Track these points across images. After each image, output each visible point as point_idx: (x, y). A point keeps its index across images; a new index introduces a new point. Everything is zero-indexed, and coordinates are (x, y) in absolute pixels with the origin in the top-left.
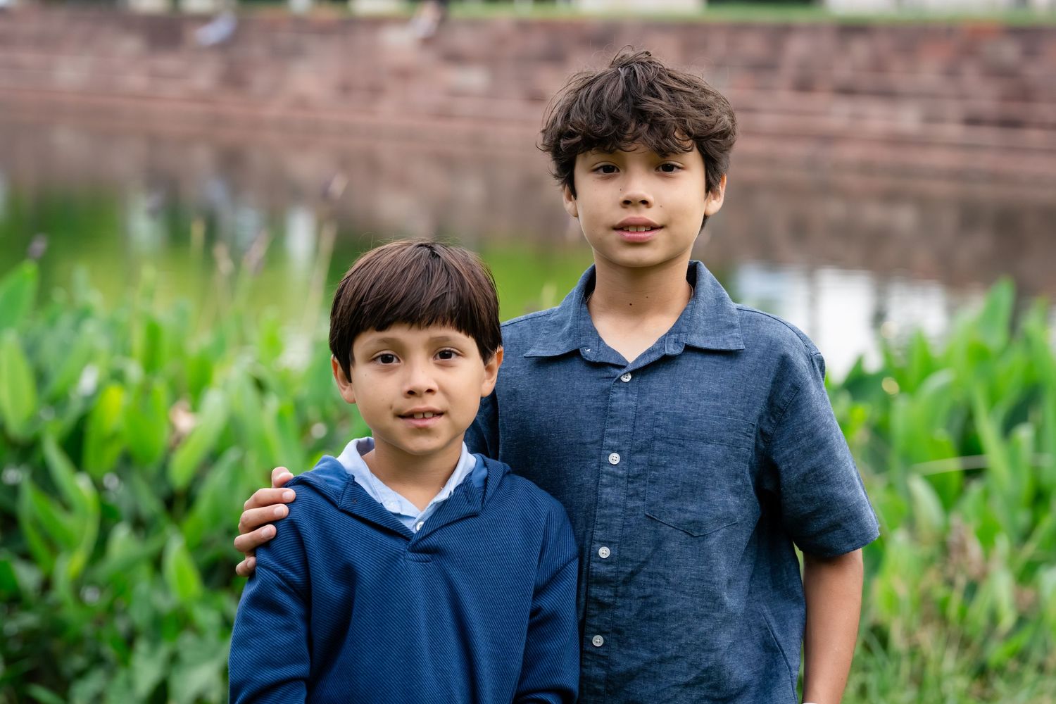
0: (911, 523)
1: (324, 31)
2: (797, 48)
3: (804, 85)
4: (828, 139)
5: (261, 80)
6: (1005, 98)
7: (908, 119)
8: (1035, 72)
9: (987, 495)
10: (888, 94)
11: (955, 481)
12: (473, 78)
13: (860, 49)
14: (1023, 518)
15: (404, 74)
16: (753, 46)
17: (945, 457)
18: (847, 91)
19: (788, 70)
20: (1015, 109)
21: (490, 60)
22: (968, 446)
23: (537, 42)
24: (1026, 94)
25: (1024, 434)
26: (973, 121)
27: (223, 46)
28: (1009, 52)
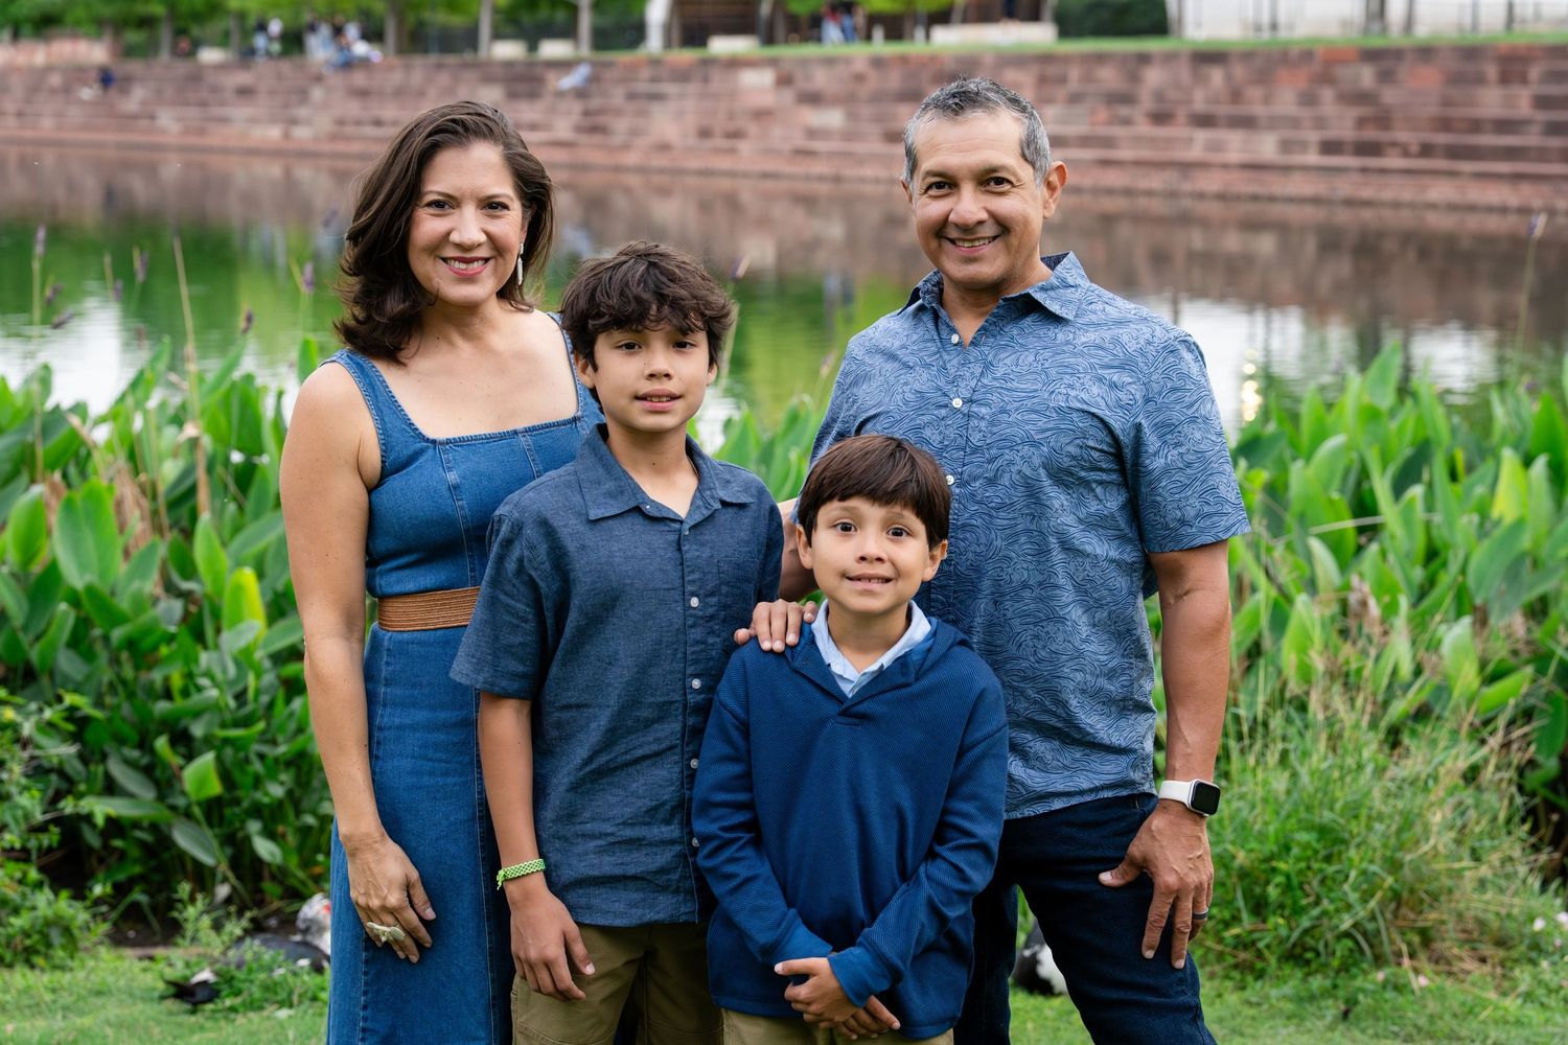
0: (1311, 585)
1: (682, 76)
2: (1153, 77)
3: (1160, 118)
4: (1186, 167)
5: (620, 126)
6: (1361, 123)
7: (1267, 147)
8: (1390, 96)
9: (1384, 554)
10: (1247, 123)
11: (1351, 539)
12: (832, 118)
13: (1217, 76)
14: (1418, 574)
15: (762, 115)
16: (1109, 77)
17: (1342, 519)
18: (1205, 121)
19: (1147, 103)
20: (1372, 134)
21: (847, 100)
22: (1363, 505)
23: (894, 80)
24: (1383, 120)
25: (1416, 492)
26: (1330, 147)
27: (580, 93)
28: (1366, 76)
